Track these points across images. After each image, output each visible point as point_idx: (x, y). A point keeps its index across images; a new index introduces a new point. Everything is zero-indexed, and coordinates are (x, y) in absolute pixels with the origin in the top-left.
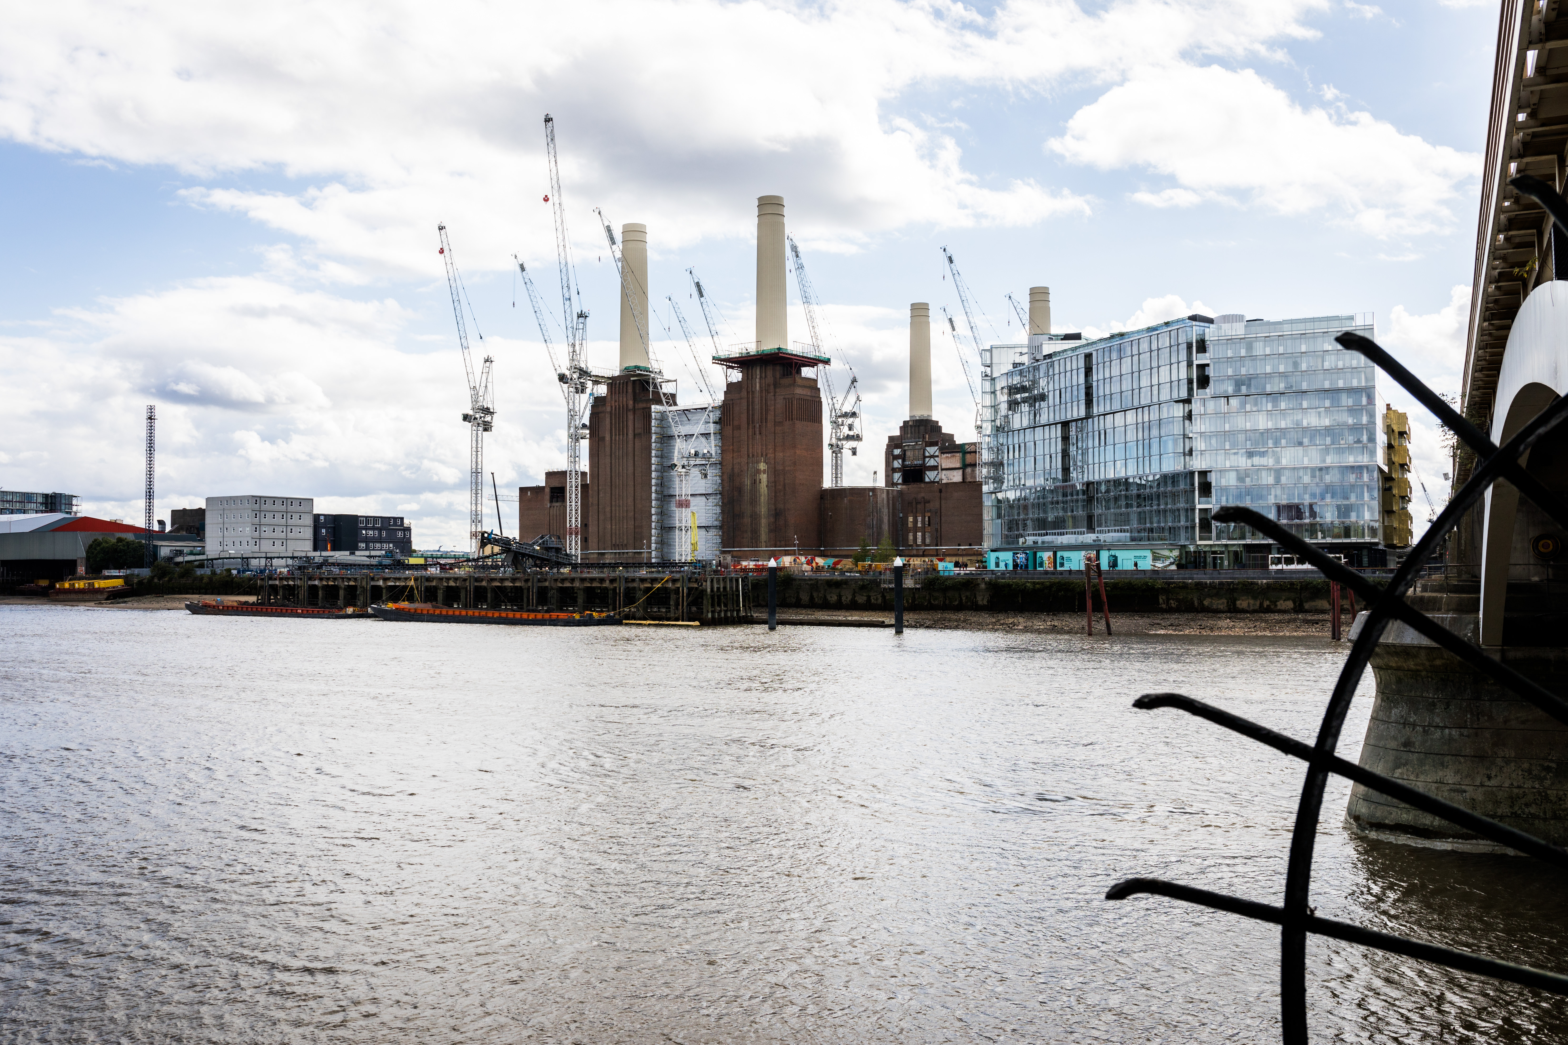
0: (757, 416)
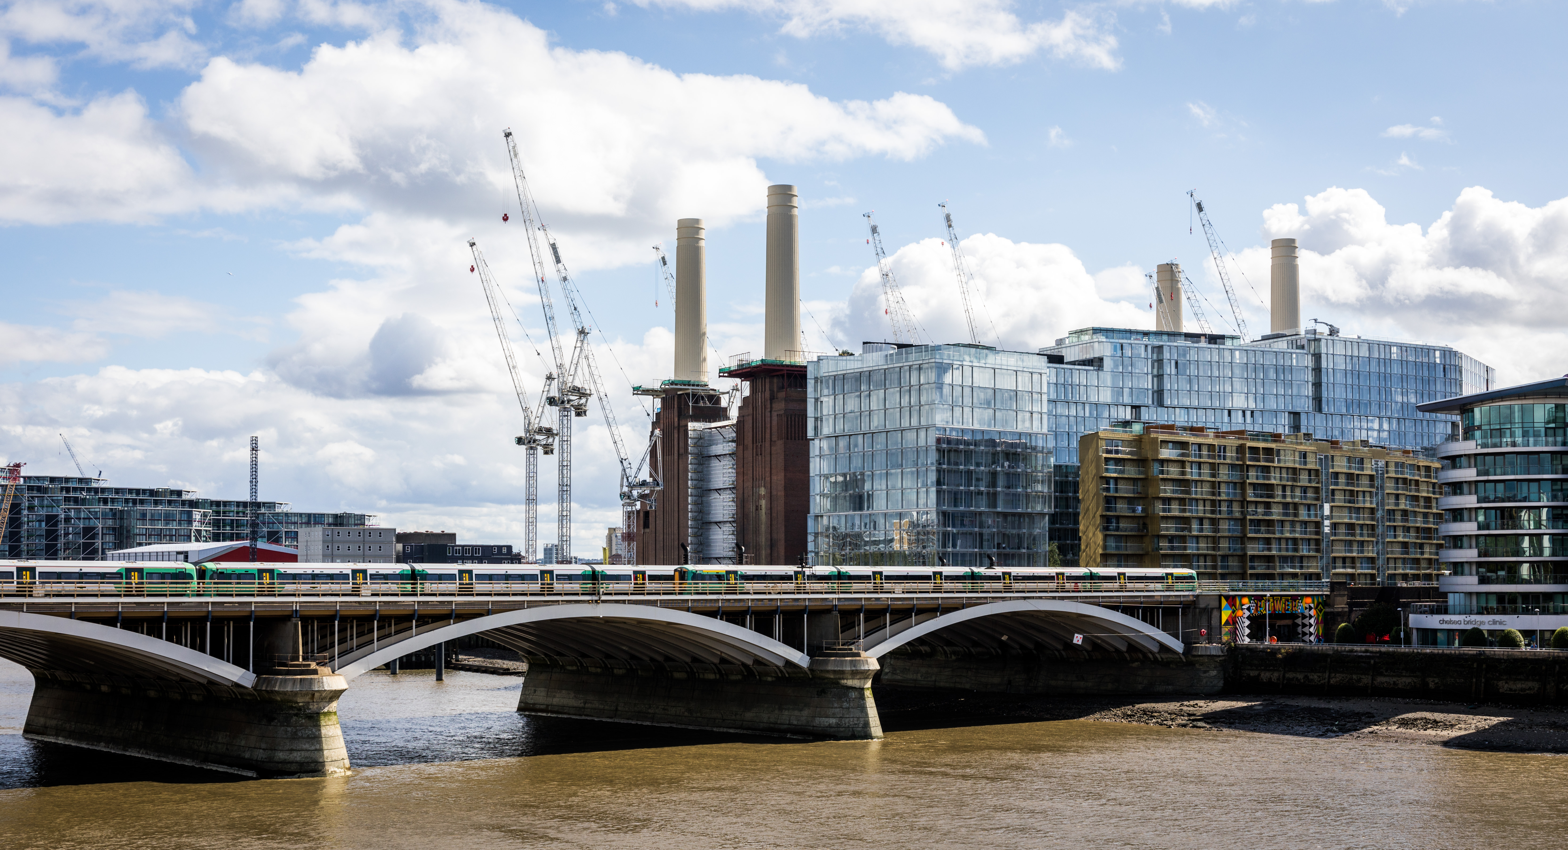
0: (759, 435)
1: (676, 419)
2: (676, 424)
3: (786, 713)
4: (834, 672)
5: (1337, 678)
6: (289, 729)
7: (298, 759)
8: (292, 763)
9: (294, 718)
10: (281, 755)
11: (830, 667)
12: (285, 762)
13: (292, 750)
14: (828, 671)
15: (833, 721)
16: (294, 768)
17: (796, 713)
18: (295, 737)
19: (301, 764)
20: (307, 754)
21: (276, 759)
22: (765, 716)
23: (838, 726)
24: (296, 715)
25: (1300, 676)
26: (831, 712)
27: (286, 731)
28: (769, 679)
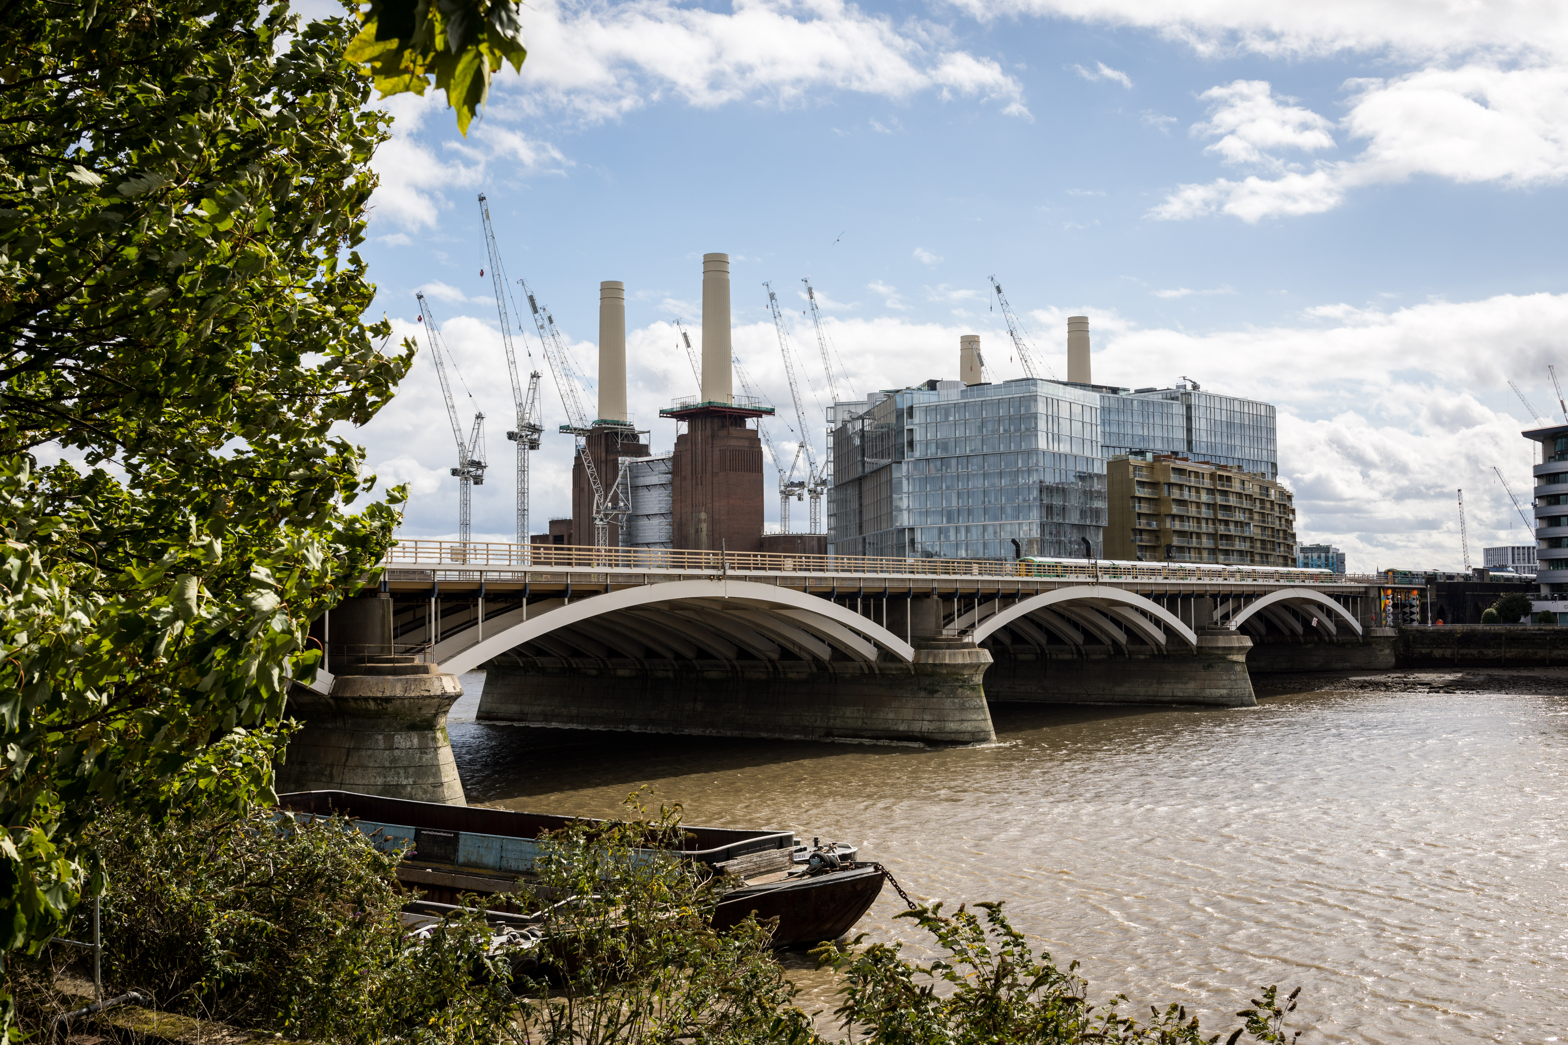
0: (699, 468)
1: (604, 454)
2: (603, 459)
3: (1168, 686)
4: (1224, 648)
5: (1511, 653)
6: (956, 700)
7: (970, 729)
8: (964, 732)
9: (960, 690)
10: (952, 726)
11: (1221, 644)
12: (957, 732)
13: (962, 720)
14: (1218, 648)
15: (1224, 692)
16: (967, 737)
17: (1180, 686)
18: (963, 708)
19: (973, 733)
20: (977, 724)
21: (948, 729)
22: (1141, 690)
23: (1229, 696)
24: (961, 687)
25: (1475, 652)
26: (1221, 683)
27: (954, 703)
28: (1142, 657)
